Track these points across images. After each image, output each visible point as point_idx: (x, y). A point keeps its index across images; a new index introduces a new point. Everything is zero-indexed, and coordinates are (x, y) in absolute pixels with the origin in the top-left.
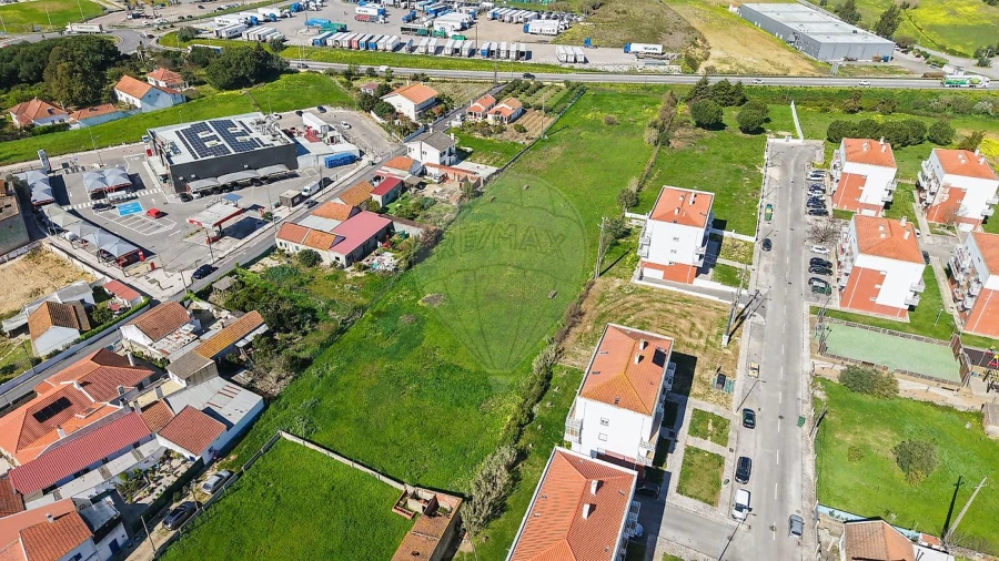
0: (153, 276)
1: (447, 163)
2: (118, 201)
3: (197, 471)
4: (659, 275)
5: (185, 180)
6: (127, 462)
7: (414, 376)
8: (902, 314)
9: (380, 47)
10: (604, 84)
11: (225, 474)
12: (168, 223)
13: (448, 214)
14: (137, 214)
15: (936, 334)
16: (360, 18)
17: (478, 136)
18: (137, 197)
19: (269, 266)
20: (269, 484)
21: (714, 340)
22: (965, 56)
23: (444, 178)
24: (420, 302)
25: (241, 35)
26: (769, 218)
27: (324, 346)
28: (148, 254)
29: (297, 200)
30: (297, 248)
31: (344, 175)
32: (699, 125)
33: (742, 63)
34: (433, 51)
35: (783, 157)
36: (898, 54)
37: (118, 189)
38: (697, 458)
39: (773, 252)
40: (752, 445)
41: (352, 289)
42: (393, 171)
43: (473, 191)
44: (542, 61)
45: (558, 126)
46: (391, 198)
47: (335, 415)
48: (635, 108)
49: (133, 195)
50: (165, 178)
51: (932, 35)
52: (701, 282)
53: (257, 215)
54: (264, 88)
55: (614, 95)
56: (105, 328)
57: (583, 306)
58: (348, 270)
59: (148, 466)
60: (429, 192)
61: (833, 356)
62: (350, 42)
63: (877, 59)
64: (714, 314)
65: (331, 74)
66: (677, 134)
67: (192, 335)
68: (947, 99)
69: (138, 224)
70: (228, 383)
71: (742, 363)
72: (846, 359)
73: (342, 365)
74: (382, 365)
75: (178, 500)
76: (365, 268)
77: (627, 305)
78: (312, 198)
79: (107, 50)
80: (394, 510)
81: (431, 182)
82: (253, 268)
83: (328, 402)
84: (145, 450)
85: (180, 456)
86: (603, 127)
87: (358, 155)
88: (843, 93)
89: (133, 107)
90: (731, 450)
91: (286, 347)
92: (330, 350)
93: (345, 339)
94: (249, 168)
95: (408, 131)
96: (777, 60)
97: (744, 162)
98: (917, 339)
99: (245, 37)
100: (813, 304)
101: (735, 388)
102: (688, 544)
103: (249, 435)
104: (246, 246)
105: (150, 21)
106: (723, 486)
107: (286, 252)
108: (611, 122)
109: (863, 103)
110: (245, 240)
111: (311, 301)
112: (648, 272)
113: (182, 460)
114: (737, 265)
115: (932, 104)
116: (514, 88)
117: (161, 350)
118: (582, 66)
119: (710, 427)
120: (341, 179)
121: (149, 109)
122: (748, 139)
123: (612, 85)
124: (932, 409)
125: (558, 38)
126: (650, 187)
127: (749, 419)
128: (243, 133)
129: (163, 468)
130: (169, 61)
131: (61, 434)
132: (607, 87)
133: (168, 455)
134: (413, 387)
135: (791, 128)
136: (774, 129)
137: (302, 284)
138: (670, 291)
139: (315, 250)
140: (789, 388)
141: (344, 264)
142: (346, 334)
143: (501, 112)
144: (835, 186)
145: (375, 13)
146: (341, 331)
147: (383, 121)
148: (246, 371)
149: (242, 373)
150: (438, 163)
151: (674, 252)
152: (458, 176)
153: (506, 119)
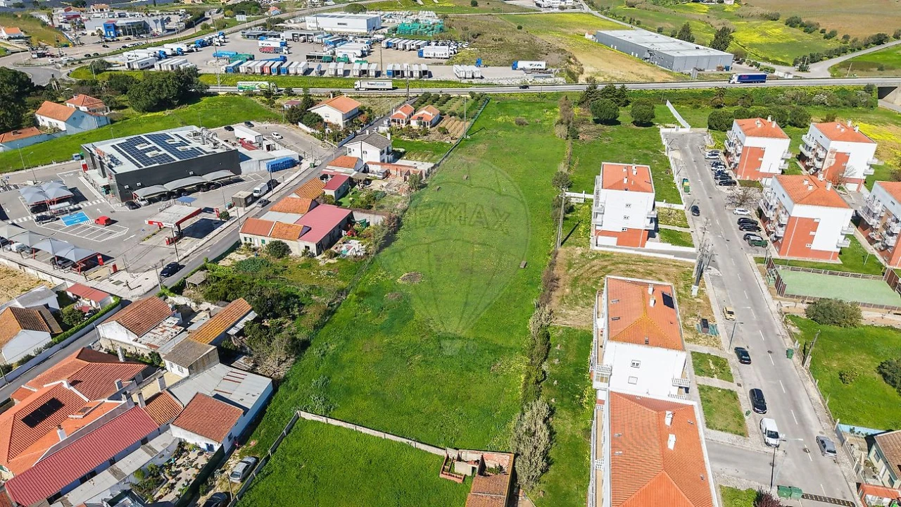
0: (116, 278)
1: (386, 161)
2: (62, 212)
3: (219, 460)
4: (613, 241)
5: (131, 189)
6: (138, 459)
7: (416, 349)
8: (834, 258)
9: (290, 72)
10: (504, 94)
11: (251, 460)
12: (120, 230)
13: (400, 204)
14: (84, 223)
15: (868, 271)
16: (264, 50)
17: (405, 138)
18: (80, 208)
19: (237, 260)
20: (300, 466)
21: (684, 292)
22: (787, 64)
23: (387, 175)
25: (153, 66)
26: (687, 190)
27: (317, 327)
28: (106, 258)
29: (249, 200)
30: (263, 242)
31: (288, 178)
32: (596, 122)
33: (613, 75)
34: (342, 73)
35: (679, 142)
36: (735, 64)
37: (60, 201)
38: (712, 396)
39: (702, 217)
40: (755, 379)
41: (329, 274)
42: (338, 170)
43: (418, 183)
44: (443, 78)
45: (475, 128)
46: (342, 193)
47: (349, 391)
48: (537, 112)
49: (76, 206)
50: (107, 189)
51: (754, 50)
52: (653, 244)
53: (213, 217)
54: (187, 109)
55: (515, 103)
56: (78, 330)
57: (555, 272)
58: (319, 258)
59: (163, 461)
60: (376, 186)
61: (792, 296)
62: (262, 68)
63: (720, 68)
64: (674, 269)
65: (251, 95)
66: (581, 129)
67: (179, 328)
68: (792, 94)
69: (88, 232)
70: (230, 369)
71: (716, 309)
72: (805, 298)
73: (341, 343)
74: (382, 340)
75: (205, 493)
76: (336, 255)
77: (595, 269)
78: (265, 198)
79: (21, 80)
80: (441, 476)
81: (376, 178)
82: (221, 263)
83: (337, 378)
84: (158, 444)
85: (196, 447)
86: (516, 128)
87: (297, 159)
88: (706, 94)
89: (57, 130)
90: (739, 385)
91: (279, 331)
92: (324, 331)
93: (336, 320)
94: (194, 175)
95: (340, 137)
96: (640, 72)
97: (647, 148)
98: (855, 276)
99: (157, 68)
100: (756, 255)
101: (719, 331)
102: (738, 474)
103: (265, 419)
104: (208, 244)
105: (55, 60)
106: (746, 418)
107: (252, 246)
108: (521, 123)
109: (725, 100)
110: (205, 239)
111: (290, 288)
112: (603, 240)
113: (198, 451)
114: (677, 229)
115: (780, 98)
116: (426, 99)
117: (149, 345)
118: (480, 81)
119: (712, 367)
120: (287, 181)
121: (74, 131)
122: (643, 130)
123: (511, 95)
124: (893, 332)
125: (450, 61)
126: (576, 172)
127: (743, 356)
128: (182, 144)
129: (179, 462)
130: (87, 88)
131: (61, 436)
132: (507, 96)
133: (182, 448)
134: (418, 357)
135: (674, 121)
136: (661, 123)
137: (276, 273)
138: (628, 254)
139: (283, 241)
140: (767, 328)
141: (315, 252)
142: (335, 315)
143: (422, 118)
144: (737, 160)
145: (278, 45)
146: (330, 312)
147: (313, 131)
148: (244, 357)
149: (242, 359)
150: (379, 161)
151: (627, 218)
152: (401, 171)
153: (428, 123)
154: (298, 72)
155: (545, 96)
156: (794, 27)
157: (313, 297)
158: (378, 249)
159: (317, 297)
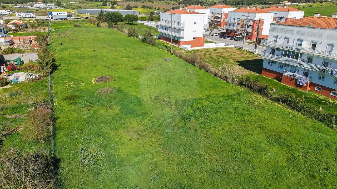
24: (93, 83)
41: (12, 95)
92: (62, 139)
142: (58, 120)
143: (16, 23)
150: (1, 37)
151: (194, 31)
152: (23, 40)
153: (21, 26)
156: (145, 8)
157: (9, 116)
158: (52, 69)
159: (14, 115)
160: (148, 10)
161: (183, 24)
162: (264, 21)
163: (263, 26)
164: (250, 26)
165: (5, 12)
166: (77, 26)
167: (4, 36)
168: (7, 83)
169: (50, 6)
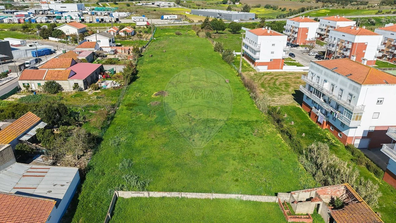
8: (374, 64)
9: (37, 21)
10: (162, 27)
16: (19, 16)
19: (19, 98)
23: (116, 52)
24: (152, 96)
27: (103, 128)
29: (22, 68)
30: (39, 84)
31: (49, 58)
39: (298, 57)
41: (98, 98)
42: (84, 50)
45: (156, 36)
46: (90, 60)
47: (155, 167)
48: (183, 31)
52: (287, 68)
55: (170, 29)
58: (86, 91)
60: (111, 57)
62: (19, 20)
63: (251, 19)
65: (13, 30)
70: (30, 166)
73: (129, 136)
74: (161, 129)
81: (109, 54)
82: (6, 101)
87: (53, 50)
91: (71, 135)
92: (110, 130)
93: (117, 122)
107: (30, 90)
114: (291, 62)
123: (166, 27)
125: (128, 17)
138: (279, 72)
139: (56, 81)
141: (83, 87)
142: (115, 119)
143: (126, 31)
144: (296, 36)
145: (28, 14)
146: (110, 118)
147: (59, 40)
148: (42, 156)
149: (40, 157)
150: (109, 46)
151: (272, 53)
152: (124, 50)
153: (130, 33)
154: (43, 21)
155: (183, 27)
156: (268, 8)
157: (91, 112)
158: (130, 81)
159: (94, 111)
160: (271, 11)
161: (259, 46)
162: (367, 45)
163: (365, 50)
164: (348, 50)
165: (125, 15)
166: (178, 34)
167: (112, 46)
168: (99, 88)
169: (169, 4)
